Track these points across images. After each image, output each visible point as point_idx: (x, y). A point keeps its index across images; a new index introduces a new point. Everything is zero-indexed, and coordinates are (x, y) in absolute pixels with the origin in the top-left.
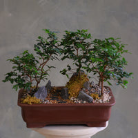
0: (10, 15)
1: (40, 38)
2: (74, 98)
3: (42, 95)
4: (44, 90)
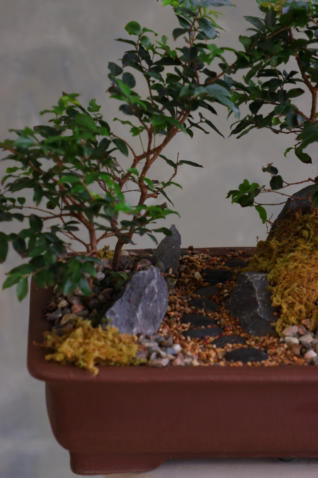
1: (133, 27)
2: (301, 333)
3: (146, 316)
4: (153, 290)
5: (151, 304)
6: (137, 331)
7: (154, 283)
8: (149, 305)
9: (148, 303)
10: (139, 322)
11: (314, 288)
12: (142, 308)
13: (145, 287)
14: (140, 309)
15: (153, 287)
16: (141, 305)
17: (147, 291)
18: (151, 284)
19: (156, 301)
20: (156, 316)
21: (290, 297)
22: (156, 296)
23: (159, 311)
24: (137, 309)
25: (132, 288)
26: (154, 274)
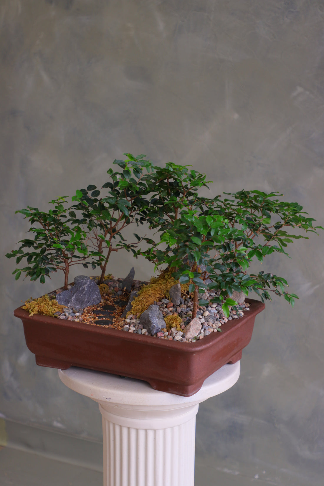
0: (236, 116)
2: (133, 318)
3: (77, 300)
4: (84, 289)
5: (81, 295)
6: (70, 305)
7: (85, 286)
8: (80, 295)
9: (80, 294)
10: (72, 302)
11: (150, 300)
12: (76, 296)
13: (81, 287)
14: (74, 296)
15: (84, 288)
16: (75, 294)
17: (81, 289)
18: (84, 286)
19: (84, 294)
20: (83, 301)
21: (139, 302)
22: (85, 292)
23: (86, 299)
24: (73, 296)
25: (75, 287)
26: (87, 282)
